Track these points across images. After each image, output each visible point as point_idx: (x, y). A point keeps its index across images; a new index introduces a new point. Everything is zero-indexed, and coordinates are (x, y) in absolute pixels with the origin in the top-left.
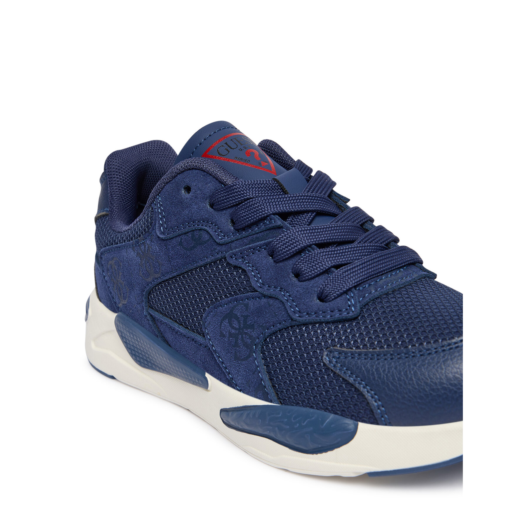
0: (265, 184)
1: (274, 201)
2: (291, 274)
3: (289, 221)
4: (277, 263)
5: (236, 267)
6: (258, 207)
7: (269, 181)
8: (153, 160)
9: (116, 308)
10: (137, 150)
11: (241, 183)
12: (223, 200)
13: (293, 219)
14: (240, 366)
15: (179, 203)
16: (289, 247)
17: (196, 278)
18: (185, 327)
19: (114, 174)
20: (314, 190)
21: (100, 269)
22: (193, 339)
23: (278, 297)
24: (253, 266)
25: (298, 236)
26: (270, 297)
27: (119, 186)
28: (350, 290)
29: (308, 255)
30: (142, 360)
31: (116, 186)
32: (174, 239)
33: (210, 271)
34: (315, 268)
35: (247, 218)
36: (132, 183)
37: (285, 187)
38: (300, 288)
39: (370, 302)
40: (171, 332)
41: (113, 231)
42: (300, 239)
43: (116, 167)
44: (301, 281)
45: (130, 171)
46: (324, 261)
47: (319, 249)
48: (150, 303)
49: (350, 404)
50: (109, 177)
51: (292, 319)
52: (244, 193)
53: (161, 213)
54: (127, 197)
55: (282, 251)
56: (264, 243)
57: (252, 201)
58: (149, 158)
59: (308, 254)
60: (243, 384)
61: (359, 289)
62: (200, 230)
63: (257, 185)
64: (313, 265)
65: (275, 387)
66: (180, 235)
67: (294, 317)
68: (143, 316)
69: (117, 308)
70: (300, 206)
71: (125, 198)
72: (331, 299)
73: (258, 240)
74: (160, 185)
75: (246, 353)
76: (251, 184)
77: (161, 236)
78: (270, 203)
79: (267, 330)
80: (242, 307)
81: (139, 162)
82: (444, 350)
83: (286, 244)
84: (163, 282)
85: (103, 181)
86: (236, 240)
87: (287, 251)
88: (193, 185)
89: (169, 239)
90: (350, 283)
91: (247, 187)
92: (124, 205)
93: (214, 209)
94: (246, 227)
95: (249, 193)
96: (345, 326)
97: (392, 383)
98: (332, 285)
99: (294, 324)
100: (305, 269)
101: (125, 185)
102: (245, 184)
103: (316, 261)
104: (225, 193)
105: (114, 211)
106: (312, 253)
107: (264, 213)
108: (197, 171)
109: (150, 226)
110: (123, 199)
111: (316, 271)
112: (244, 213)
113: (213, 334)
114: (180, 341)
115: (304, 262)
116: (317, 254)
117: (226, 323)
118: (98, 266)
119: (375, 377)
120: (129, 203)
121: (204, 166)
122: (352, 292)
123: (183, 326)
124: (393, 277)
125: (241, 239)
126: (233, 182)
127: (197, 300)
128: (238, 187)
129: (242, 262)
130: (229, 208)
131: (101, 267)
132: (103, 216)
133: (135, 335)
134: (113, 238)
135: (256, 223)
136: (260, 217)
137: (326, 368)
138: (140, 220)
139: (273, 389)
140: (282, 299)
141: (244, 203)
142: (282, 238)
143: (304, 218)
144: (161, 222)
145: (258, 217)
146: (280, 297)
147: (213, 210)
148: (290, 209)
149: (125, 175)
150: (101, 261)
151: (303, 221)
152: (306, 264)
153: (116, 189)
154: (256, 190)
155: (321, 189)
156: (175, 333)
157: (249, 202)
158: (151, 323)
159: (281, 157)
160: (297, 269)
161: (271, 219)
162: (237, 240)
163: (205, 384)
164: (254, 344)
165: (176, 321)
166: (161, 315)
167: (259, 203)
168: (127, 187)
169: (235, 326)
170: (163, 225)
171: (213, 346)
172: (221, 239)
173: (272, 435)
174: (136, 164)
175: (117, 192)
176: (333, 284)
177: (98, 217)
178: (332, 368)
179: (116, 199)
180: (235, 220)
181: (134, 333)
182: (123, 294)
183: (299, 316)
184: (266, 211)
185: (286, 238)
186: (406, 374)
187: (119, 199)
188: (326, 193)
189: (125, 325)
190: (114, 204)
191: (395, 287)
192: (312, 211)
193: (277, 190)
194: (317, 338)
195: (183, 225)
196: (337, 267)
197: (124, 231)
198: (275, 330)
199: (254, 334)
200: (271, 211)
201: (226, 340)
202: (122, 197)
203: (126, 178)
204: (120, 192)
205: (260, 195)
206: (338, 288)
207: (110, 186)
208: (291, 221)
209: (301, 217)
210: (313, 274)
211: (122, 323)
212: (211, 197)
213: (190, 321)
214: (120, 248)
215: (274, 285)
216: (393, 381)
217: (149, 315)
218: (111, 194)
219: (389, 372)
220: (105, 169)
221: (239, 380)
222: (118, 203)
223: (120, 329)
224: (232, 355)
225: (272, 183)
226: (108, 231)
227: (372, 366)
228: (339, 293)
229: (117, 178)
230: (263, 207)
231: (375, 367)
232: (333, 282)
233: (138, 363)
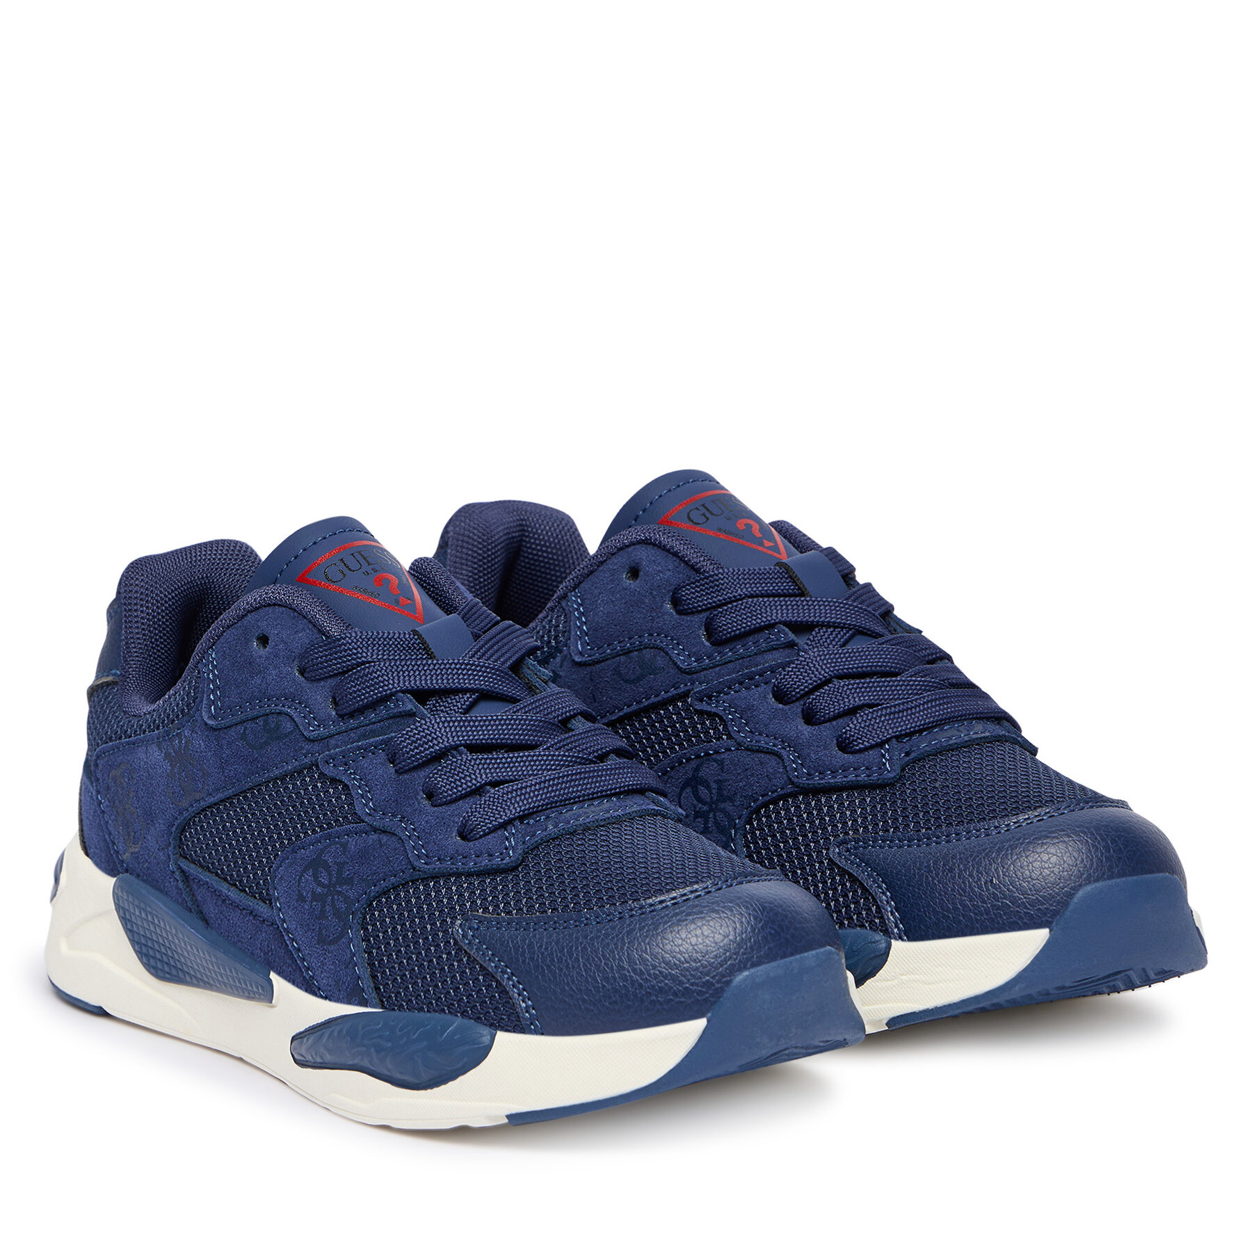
0: (396, 640)
1: (407, 669)
2: (421, 793)
3: (430, 705)
4: (401, 774)
5: (334, 781)
6: (377, 678)
7: (405, 634)
8: (218, 580)
9: (117, 862)
10: (186, 559)
11: (354, 634)
12: (321, 663)
13: (437, 702)
14: (325, 954)
15: (246, 664)
16: (420, 748)
17: (267, 800)
18: (240, 890)
19: (136, 604)
20: (484, 654)
21: (91, 789)
22: (251, 912)
23: (395, 830)
24: (361, 780)
25: (438, 729)
26: (384, 832)
27: (143, 626)
28: (510, 822)
29: (450, 762)
30: (159, 965)
31: (137, 627)
32: (233, 729)
33: (290, 786)
34: (459, 784)
35: (359, 696)
36: (171, 624)
37: (430, 646)
38: (431, 816)
39: (541, 844)
40: (215, 901)
41: (125, 714)
42: (440, 736)
43: (142, 590)
44: (436, 806)
45: (170, 599)
46: (474, 774)
47: (470, 753)
48: (183, 849)
49: (489, 1008)
50: (125, 609)
51: (414, 869)
52: (358, 652)
53: (213, 681)
54: (158, 651)
55: (408, 753)
56: (382, 740)
57: (369, 668)
58: (209, 575)
59: (451, 760)
60: (330, 986)
61: (528, 823)
62: (279, 713)
63: (382, 639)
64: (456, 780)
65: (380, 989)
66: (244, 722)
67: (416, 863)
68: (168, 872)
69: (119, 864)
70: (451, 681)
71: (153, 653)
72: (478, 836)
73: (374, 733)
74: (215, 631)
75: (337, 929)
76: (371, 637)
77: (210, 722)
78: (399, 673)
79: (375, 887)
80: (337, 848)
81: (188, 583)
82: (632, 916)
83: (415, 742)
84: (209, 807)
85: (113, 615)
86: (337, 734)
87: (417, 753)
88: (272, 634)
89: (225, 728)
90: (514, 811)
91: (364, 643)
92: (152, 665)
93: (305, 678)
94: (355, 711)
95: (366, 653)
96: (496, 880)
97: (548, 967)
98: (481, 813)
99: (417, 877)
100: (442, 786)
101: (156, 626)
102: (360, 637)
103: (462, 773)
104: (325, 650)
105: (131, 676)
106: (458, 760)
107: (386, 688)
108: (281, 609)
109: (193, 703)
110: (151, 653)
111: (460, 789)
112: (354, 687)
113: (286, 898)
114: (228, 917)
115: (442, 773)
116: (465, 762)
117: (308, 876)
118: (88, 783)
119: (526, 958)
120: (161, 662)
121: (294, 600)
122: (514, 825)
123: (237, 887)
124: (592, 808)
125: (346, 732)
126: (341, 632)
127: (265, 839)
128: (348, 642)
129: (344, 772)
130: (331, 676)
131: (94, 785)
132: (108, 684)
133: (150, 913)
134: (122, 726)
135: (373, 705)
136: (379, 695)
137: (457, 948)
138: (176, 693)
139: (375, 992)
140: (401, 834)
141: (355, 671)
142: (411, 732)
143: (457, 702)
144: (212, 697)
145: (376, 694)
146: (399, 832)
147: (303, 679)
148: (432, 684)
149: (157, 607)
150: (95, 771)
151: (454, 706)
152: (446, 777)
153: (138, 633)
154: (380, 648)
155: (499, 654)
156: (221, 903)
157: (364, 669)
158: (181, 885)
159: (445, 592)
160: (431, 785)
161: (397, 700)
162: (339, 733)
163: (267, 994)
164: (351, 912)
165: (225, 879)
166: (200, 870)
167: (380, 672)
168: (160, 632)
169: (323, 881)
170: (216, 703)
171: (284, 921)
172: (313, 731)
173: (366, 1063)
174: (182, 586)
175: (138, 638)
176: (484, 811)
177: (97, 686)
178: (465, 948)
179: (136, 652)
180: (338, 699)
181: (149, 909)
182: (133, 834)
183: (426, 863)
184: (390, 686)
185: (417, 732)
186: (570, 953)
187: (142, 653)
188: (506, 661)
189: (132, 894)
190: (132, 662)
191: (589, 823)
192: (472, 691)
193: (418, 650)
194: (450, 899)
195: (250, 704)
196: (495, 784)
197: (145, 714)
198: (387, 887)
199: (352, 894)
200: (399, 686)
201: (306, 907)
202: (147, 650)
203: (159, 614)
204: (145, 640)
205: (385, 657)
206: (491, 818)
207: (126, 626)
208: (434, 705)
209: (451, 700)
210: (454, 793)
211: (127, 892)
212: (302, 656)
213: (249, 877)
214: (134, 744)
215: (391, 811)
216: (550, 964)
217: (179, 871)
218: (127, 643)
219: (546, 949)
220: (118, 593)
221: (324, 980)
222: (139, 661)
223: (121, 904)
224: (314, 935)
225: (409, 637)
226: (114, 713)
227: (524, 940)
228: (491, 826)
229: (142, 612)
230: (387, 679)
231: (527, 941)
232: (484, 808)
233: (152, 970)
